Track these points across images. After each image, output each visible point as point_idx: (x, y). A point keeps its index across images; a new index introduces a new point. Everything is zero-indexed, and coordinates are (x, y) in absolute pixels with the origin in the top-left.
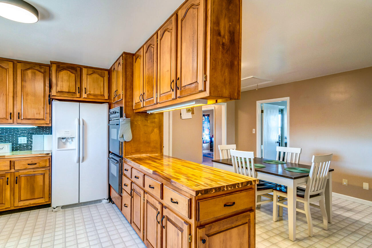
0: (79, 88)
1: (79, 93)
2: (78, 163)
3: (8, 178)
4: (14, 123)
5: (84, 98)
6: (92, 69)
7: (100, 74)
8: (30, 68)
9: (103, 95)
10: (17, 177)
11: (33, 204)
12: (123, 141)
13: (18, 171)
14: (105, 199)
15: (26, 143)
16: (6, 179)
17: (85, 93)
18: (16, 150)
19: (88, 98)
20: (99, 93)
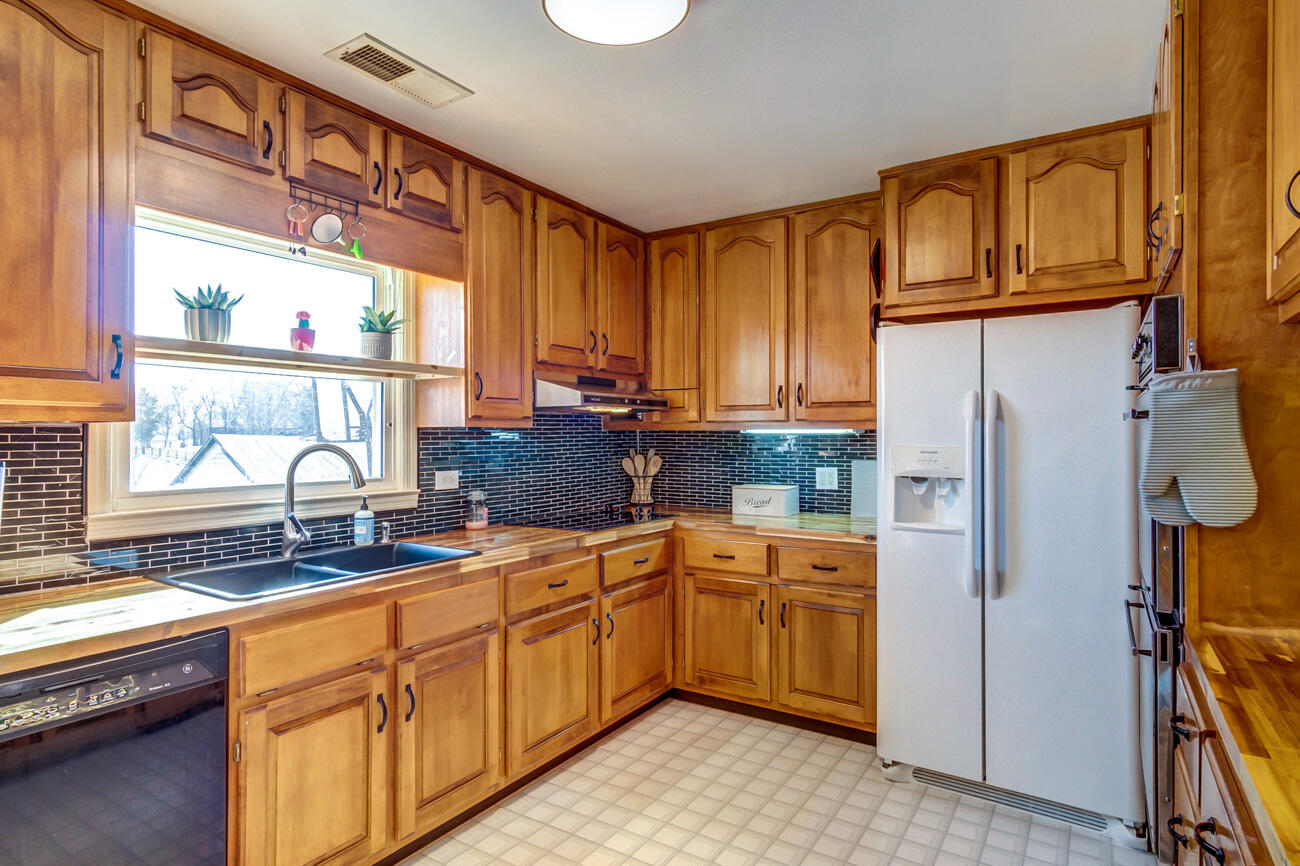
0: (988, 252)
1: (989, 275)
2: (977, 595)
3: (763, 602)
4: (788, 420)
5: (1014, 294)
6: (1053, 147)
7: (1095, 154)
8: (828, 223)
9: (1118, 262)
10: (784, 605)
11: (829, 715)
12: (1180, 522)
13: (788, 582)
14: (1121, 820)
15: (836, 488)
16: (759, 603)
17: (1020, 271)
18: (811, 510)
19: (1032, 289)
20: (1093, 256)
